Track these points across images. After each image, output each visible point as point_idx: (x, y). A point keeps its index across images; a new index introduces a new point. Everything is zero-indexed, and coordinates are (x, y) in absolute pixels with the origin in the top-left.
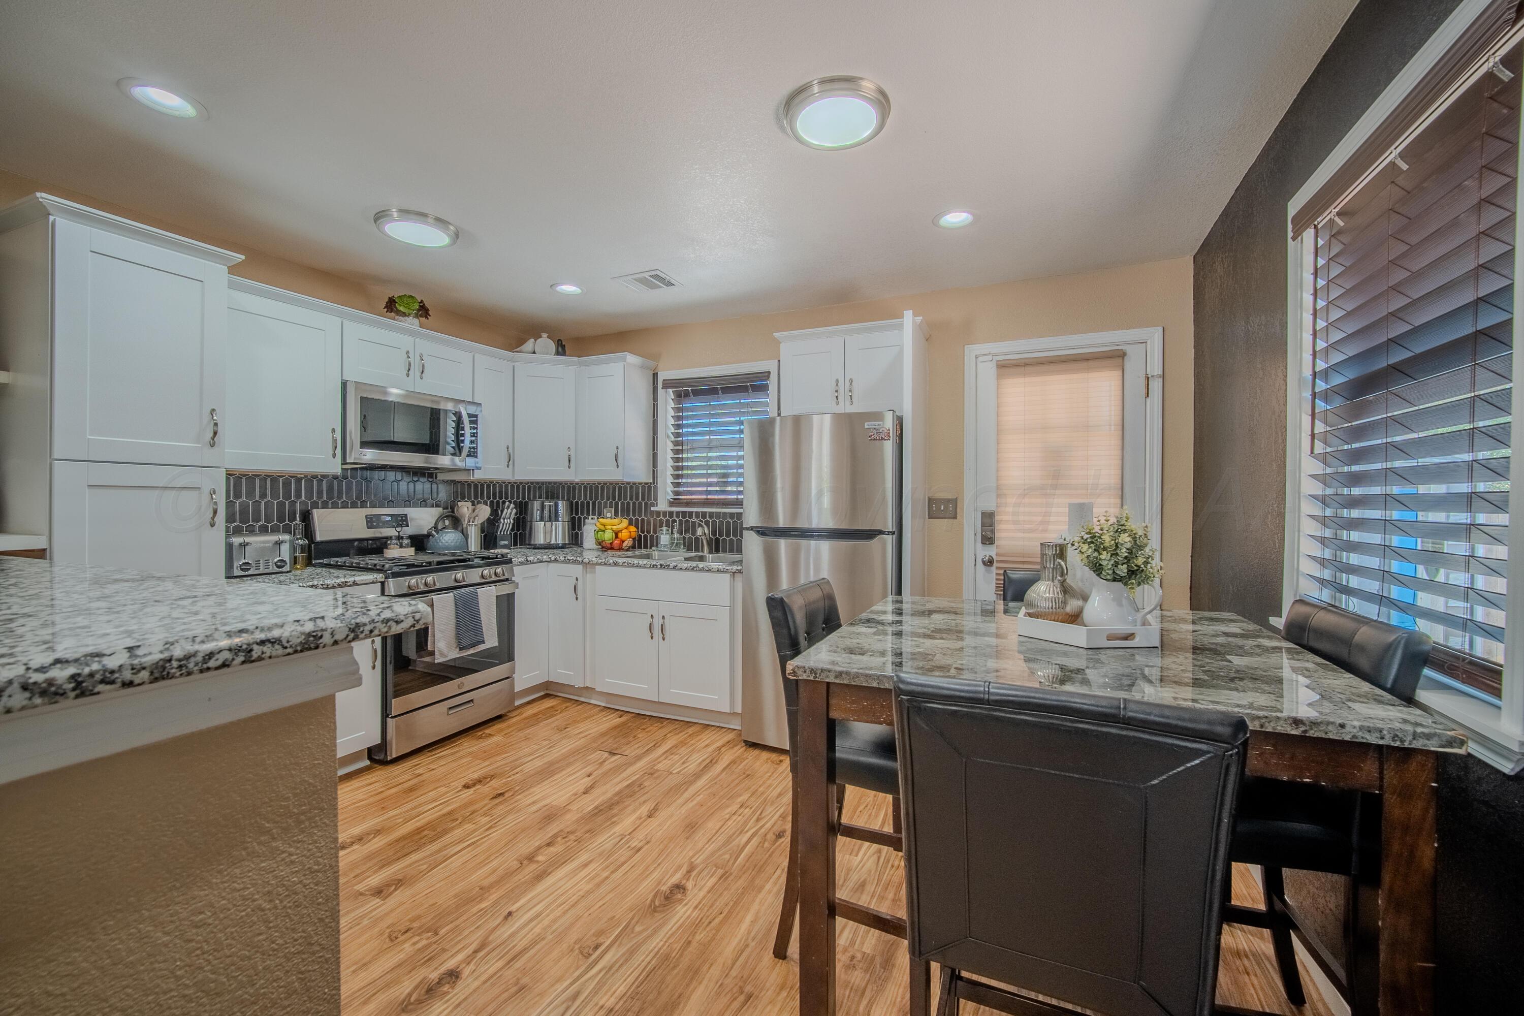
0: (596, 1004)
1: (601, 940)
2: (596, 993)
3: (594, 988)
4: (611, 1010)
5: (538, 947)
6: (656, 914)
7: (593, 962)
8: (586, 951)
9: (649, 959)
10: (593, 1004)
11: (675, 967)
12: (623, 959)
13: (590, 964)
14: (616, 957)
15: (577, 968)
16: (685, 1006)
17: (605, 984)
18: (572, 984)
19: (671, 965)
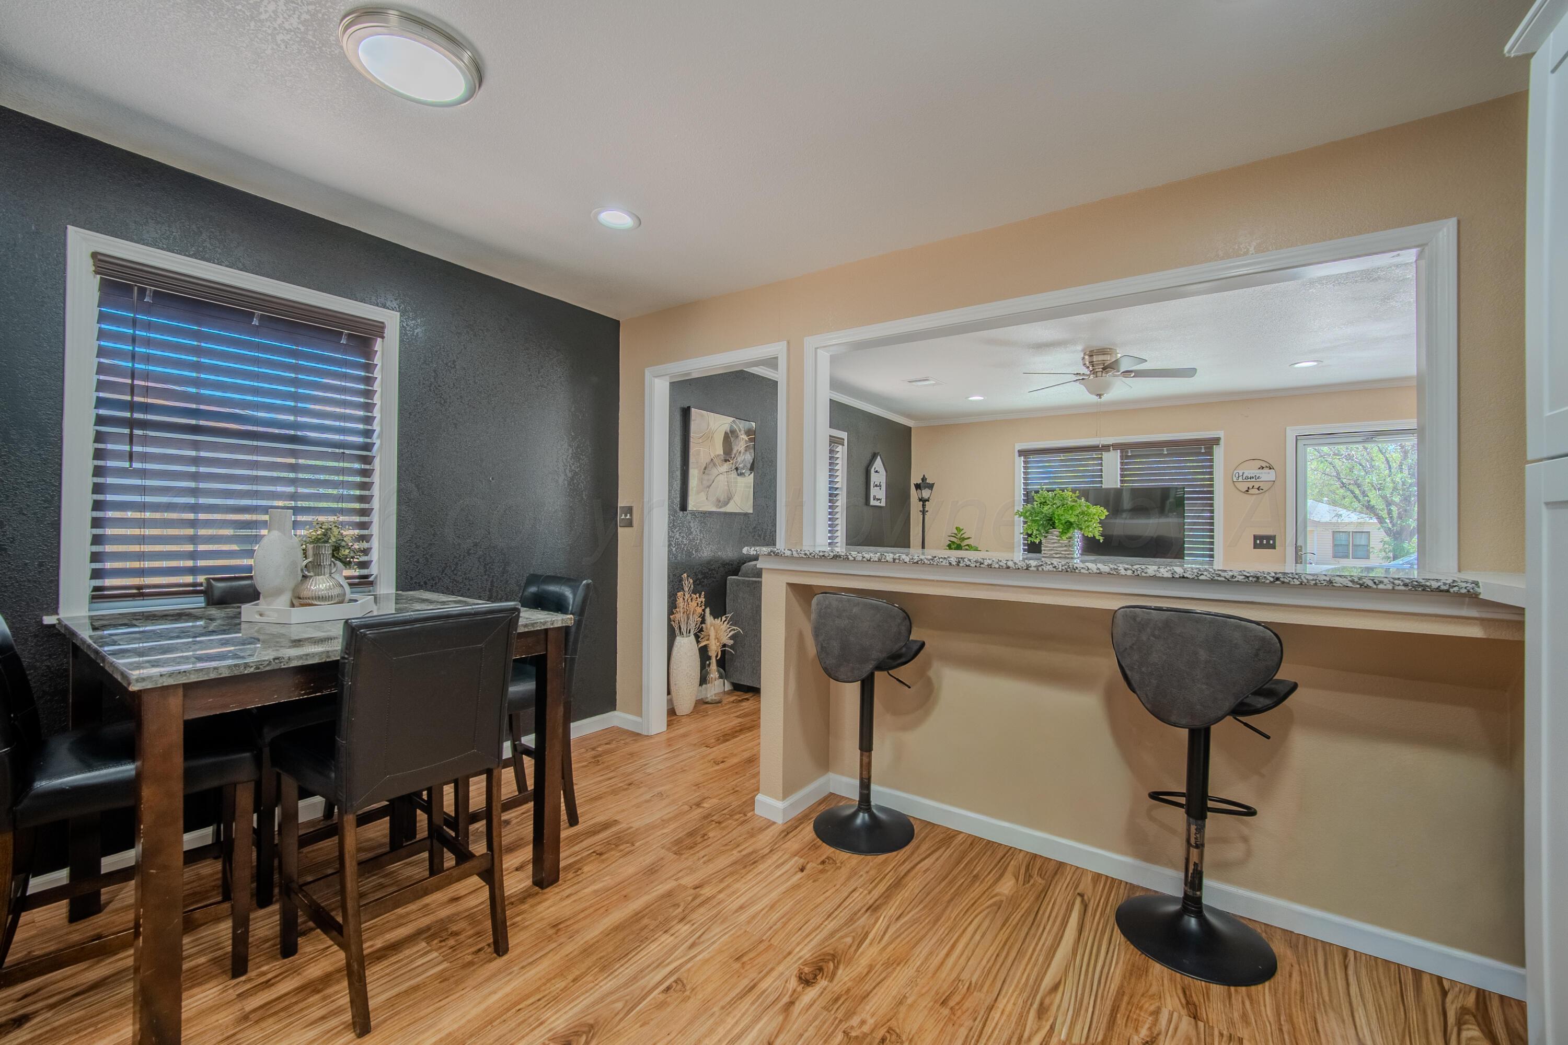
0: (676, 937)
1: (662, 997)
2: (675, 946)
3: (676, 950)
4: (665, 932)
5: (728, 999)
6: (592, 1022)
7: (674, 974)
8: (679, 987)
9: (620, 970)
10: (680, 938)
11: (603, 957)
12: (644, 973)
13: (676, 972)
14: (651, 975)
15: (689, 970)
16: (607, 928)
17: (666, 953)
18: (695, 956)
19: (603, 960)
